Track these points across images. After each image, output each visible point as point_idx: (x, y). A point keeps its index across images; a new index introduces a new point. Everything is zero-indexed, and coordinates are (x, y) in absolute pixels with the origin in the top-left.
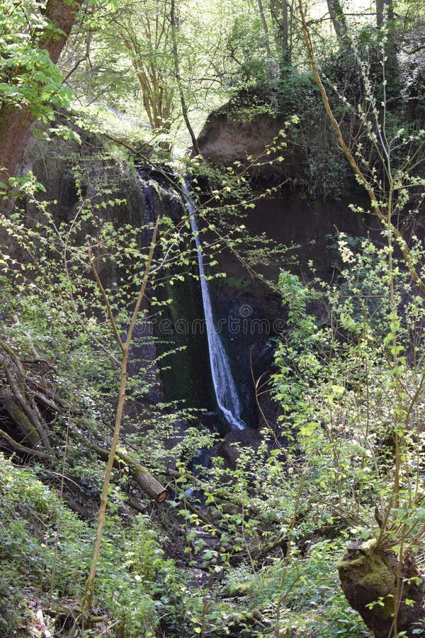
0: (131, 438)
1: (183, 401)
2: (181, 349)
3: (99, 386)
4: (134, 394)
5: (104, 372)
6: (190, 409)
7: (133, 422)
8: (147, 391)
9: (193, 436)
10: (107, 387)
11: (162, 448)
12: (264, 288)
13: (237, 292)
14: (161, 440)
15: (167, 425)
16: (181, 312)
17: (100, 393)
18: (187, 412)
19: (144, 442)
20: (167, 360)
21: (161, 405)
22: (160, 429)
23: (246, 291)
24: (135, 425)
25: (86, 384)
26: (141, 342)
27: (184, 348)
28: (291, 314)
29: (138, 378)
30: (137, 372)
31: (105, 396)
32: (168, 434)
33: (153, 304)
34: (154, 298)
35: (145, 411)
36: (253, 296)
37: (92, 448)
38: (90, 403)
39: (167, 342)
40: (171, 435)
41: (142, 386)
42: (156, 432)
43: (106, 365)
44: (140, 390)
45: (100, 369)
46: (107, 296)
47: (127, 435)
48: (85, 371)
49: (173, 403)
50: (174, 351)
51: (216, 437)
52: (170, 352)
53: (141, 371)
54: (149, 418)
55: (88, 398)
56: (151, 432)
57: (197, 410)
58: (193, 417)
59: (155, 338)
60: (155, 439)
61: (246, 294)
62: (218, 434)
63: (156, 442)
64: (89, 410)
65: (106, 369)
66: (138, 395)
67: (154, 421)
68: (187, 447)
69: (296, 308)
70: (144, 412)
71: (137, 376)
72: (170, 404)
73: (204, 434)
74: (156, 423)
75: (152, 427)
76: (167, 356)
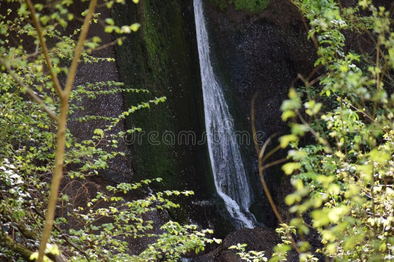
0: (79, 236)
1: (159, 180)
2: (157, 101)
3: (31, 156)
4: (84, 168)
5: (39, 135)
6: (169, 193)
7: (81, 212)
8: (103, 165)
9: (173, 234)
10: (43, 159)
11: (126, 252)
12: (291, 11)
13: (248, 17)
14: (123, 240)
15: (134, 218)
16: (162, 46)
17: (32, 167)
18: (165, 196)
19: (97, 243)
20: (136, 119)
21: (125, 187)
22: (122, 223)
23: (262, 15)
24: (86, 217)
25: (10, 153)
26: (97, 90)
27: (163, 99)
28: (321, 51)
29: (91, 145)
30: (90, 135)
31: (39, 172)
32: (135, 231)
33: (109, 29)
34: (109, 21)
35: (100, 195)
36: (272, 24)
37: (16, 251)
38: (15, 180)
39: (137, 91)
40: (140, 232)
41: (96, 156)
42: (116, 227)
43: (41, 125)
44: (94, 162)
45: (32, 130)
46: (37, 16)
47: (71, 231)
48: (10, 133)
49: (143, 184)
50: (147, 105)
51: (208, 235)
52: (140, 106)
53: (96, 135)
54: (106, 205)
55: (10, 172)
56: (109, 227)
57: (177, 193)
58: (174, 205)
59: (119, 84)
60: (114, 238)
61: (263, 21)
62: (211, 231)
63: (116, 242)
64: (12, 191)
65: (41, 130)
66: (89, 170)
67: (114, 210)
68: (164, 250)
69: (330, 42)
70: (98, 197)
71: (90, 142)
72: (139, 184)
73: (190, 231)
74: (117, 214)
75: (110, 219)
76: (137, 111)
